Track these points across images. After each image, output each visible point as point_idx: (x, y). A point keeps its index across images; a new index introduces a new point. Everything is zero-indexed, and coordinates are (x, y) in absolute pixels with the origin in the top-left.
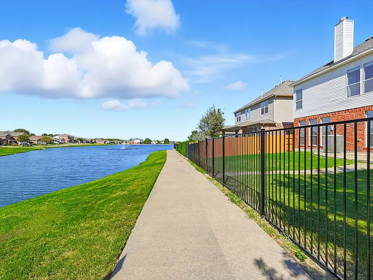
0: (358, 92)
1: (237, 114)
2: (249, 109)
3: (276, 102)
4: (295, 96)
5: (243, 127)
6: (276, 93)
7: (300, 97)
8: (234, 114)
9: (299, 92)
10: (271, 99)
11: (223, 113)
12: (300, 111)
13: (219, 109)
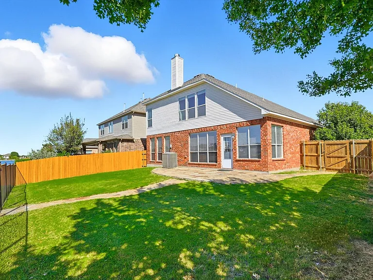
0: (184, 118)
1: (101, 126)
2: (112, 122)
3: (134, 118)
4: (147, 113)
5: (103, 141)
6: (134, 110)
7: (150, 117)
8: (98, 127)
9: (150, 111)
10: (129, 114)
11: (83, 125)
12: (151, 129)
13: (78, 120)
